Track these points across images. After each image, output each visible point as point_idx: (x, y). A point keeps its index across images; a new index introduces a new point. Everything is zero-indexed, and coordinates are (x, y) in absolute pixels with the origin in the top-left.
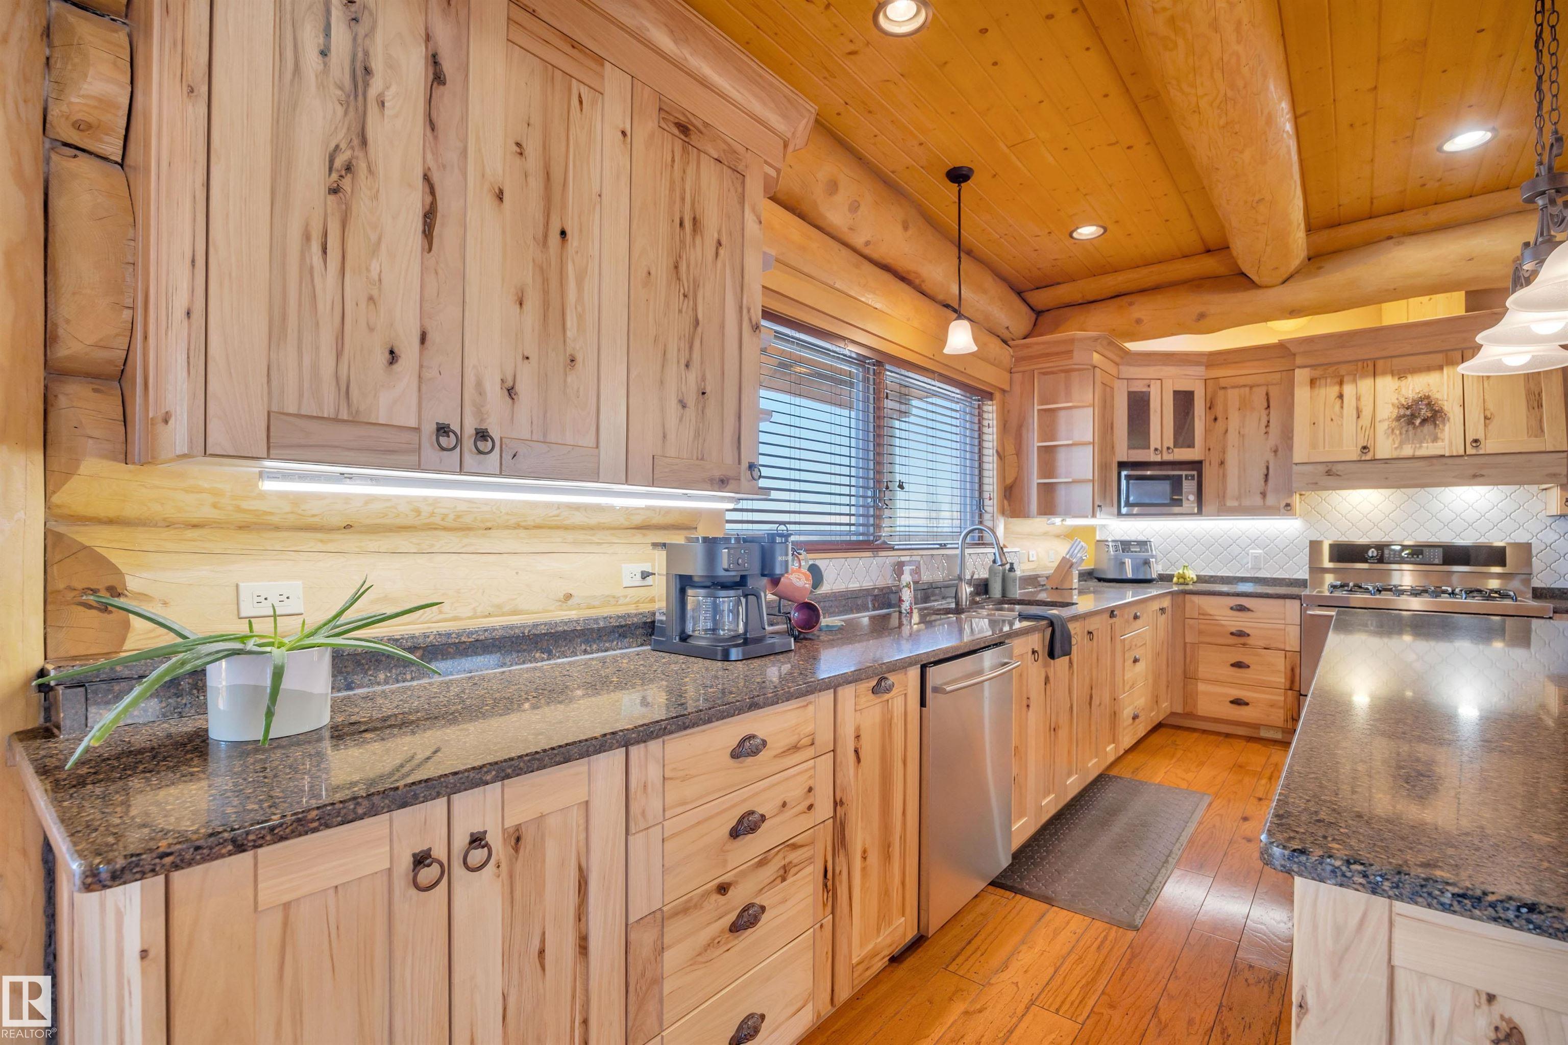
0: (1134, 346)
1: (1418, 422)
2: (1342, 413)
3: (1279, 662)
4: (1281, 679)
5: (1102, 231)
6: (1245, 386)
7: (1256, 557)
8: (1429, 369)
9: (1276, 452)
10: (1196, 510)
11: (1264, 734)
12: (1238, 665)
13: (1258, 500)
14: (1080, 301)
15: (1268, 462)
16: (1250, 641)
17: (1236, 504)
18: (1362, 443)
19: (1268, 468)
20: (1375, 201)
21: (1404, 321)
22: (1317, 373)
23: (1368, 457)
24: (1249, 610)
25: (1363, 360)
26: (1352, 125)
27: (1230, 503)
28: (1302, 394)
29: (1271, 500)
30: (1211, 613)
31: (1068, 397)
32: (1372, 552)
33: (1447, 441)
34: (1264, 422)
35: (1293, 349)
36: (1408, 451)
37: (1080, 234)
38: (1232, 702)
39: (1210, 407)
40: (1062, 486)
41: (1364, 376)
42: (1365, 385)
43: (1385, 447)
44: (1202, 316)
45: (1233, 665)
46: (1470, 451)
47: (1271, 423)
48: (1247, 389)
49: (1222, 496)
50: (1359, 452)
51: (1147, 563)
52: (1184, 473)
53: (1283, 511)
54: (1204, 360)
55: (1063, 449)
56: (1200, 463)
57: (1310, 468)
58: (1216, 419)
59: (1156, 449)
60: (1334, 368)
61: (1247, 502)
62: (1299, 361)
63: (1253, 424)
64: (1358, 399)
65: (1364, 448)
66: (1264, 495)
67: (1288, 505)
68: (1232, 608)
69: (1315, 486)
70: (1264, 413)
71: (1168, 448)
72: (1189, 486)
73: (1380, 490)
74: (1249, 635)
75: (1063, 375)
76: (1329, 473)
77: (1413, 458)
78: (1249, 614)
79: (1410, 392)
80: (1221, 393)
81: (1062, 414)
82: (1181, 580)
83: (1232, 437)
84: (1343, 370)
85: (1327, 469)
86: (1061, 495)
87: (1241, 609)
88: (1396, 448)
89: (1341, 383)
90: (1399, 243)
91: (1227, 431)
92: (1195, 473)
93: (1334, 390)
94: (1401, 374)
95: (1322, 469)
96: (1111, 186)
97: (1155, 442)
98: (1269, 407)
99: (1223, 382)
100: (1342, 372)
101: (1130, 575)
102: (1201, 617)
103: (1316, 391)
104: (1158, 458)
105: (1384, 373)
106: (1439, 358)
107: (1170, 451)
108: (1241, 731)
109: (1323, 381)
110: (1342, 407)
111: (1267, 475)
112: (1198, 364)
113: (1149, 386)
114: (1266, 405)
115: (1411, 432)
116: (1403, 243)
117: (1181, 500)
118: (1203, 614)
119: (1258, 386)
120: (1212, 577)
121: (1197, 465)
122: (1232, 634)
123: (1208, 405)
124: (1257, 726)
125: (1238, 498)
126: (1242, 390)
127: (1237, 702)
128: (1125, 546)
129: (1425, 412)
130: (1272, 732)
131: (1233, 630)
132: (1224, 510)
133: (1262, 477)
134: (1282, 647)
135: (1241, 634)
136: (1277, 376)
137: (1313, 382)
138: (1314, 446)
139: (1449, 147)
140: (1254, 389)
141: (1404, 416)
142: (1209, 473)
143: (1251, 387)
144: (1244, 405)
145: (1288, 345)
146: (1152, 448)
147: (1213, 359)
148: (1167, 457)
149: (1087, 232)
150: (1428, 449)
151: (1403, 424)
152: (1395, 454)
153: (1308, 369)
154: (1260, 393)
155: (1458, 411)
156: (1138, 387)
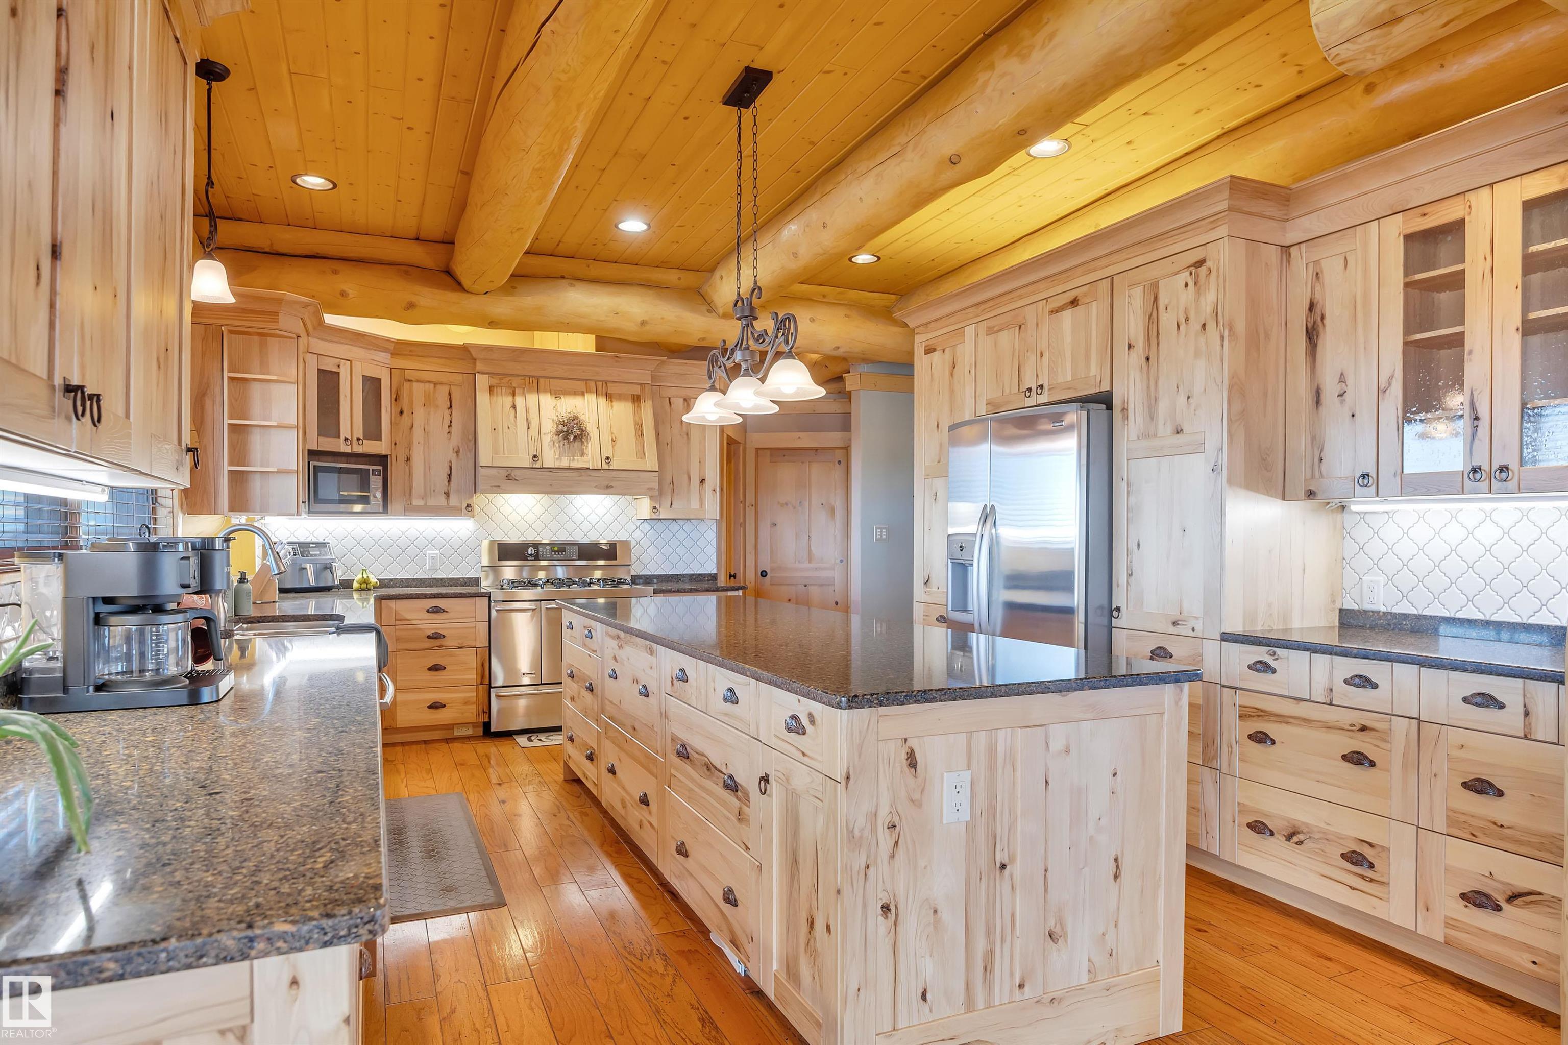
0: (330, 319)
1: (572, 438)
2: (516, 422)
3: (470, 659)
4: (472, 676)
5: (331, 186)
6: (429, 382)
7: (433, 558)
8: (575, 393)
9: (457, 452)
10: (381, 510)
11: (457, 733)
12: (435, 668)
13: (442, 501)
14: (267, 250)
15: (451, 462)
16: (446, 642)
17: (421, 503)
18: (533, 453)
19: (451, 468)
20: (561, 244)
21: (555, 347)
22: (495, 381)
23: (538, 465)
24: (444, 611)
25: (530, 377)
26: (577, 187)
27: (417, 502)
28: (483, 398)
29: (454, 501)
30: (408, 617)
31: (265, 367)
32: (530, 551)
33: (590, 455)
34: (447, 423)
35: (474, 355)
36: (565, 463)
37: (304, 181)
38: (430, 707)
39: (396, 399)
40: (258, 476)
41: (530, 391)
42: (532, 398)
43: (550, 458)
44: (411, 306)
45: (430, 669)
46: (605, 466)
47: (453, 424)
48: (432, 385)
49: (408, 494)
50: (531, 460)
51: (328, 567)
52: (371, 467)
53: (464, 511)
54: (391, 347)
55: (258, 430)
56: (386, 457)
57: (493, 472)
58: (401, 412)
59: (346, 439)
60: (508, 379)
61: (431, 502)
62: (479, 366)
63: (437, 419)
64: (527, 411)
65: (535, 456)
66: (447, 494)
67: (468, 506)
68: (428, 611)
69: (498, 489)
70: (447, 412)
71: (358, 439)
72: (376, 482)
73: (534, 495)
74: (444, 636)
75: (256, 338)
76: (509, 478)
77: (569, 469)
78: (444, 615)
79: (564, 411)
80: (406, 384)
81: (256, 387)
82: (364, 586)
83: (418, 433)
84: (515, 382)
85: (508, 473)
86: (256, 486)
87: (436, 610)
88: (557, 459)
89: (514, 395)
90: (572, 285)
91: (413, 426)
92: (380, 468)
93: (508, 400)
94: (557, 394)
95: (504, 473)
96: (368, 151)
97: (345, 432)
98: (451, 407)
99: (409, 374)
100: (514, 385)
101: (313, 583)
102: (398, 623)
103: (495, 398)
104: (347, 450)
105: (545, 391)
106: (581, 385)
107: (361, 442)
108: (436, 735)
109: (499, 390)
110: (516, 417)
111: (450, 475)
112: (385, 350)
113: (339, 366)
114: (449, 406)
115: (566, 446)
116: (574, 286)
117: (368, 497)
118: (401, 620)
119: (441, 384)
120: (391, 580)
121: (382, 460)
122: (429, 637)
123: (394, 396)
124: (450, 727)
125: (424, 498)
126: (427, 385)
127: (435, 706)
128: (302, 548)
129: (576, 431)
130: (464, 729)
131: (430, 633)
132: (411, 510)
133: (445, 477)
134: (474, 644)
135: (436, 636)
136: (459, 377)
137: (491, 389)
138: (496, 451)
139: (622, 226)
140: (438, 387)
141: (562, 432)
142: (396, 470)
143: (435, 384)
144: (428, 402)
145: (471, 350)
146: (342, 438)
147: (400, 348)
148: (358, 449)
149: (313, 181)
150: (578, 463)
151: (561, 438)
152: (557, 465)
153: (487, 376)
154: (443, 391)
155: (596, 431)
156: (329, 365)
